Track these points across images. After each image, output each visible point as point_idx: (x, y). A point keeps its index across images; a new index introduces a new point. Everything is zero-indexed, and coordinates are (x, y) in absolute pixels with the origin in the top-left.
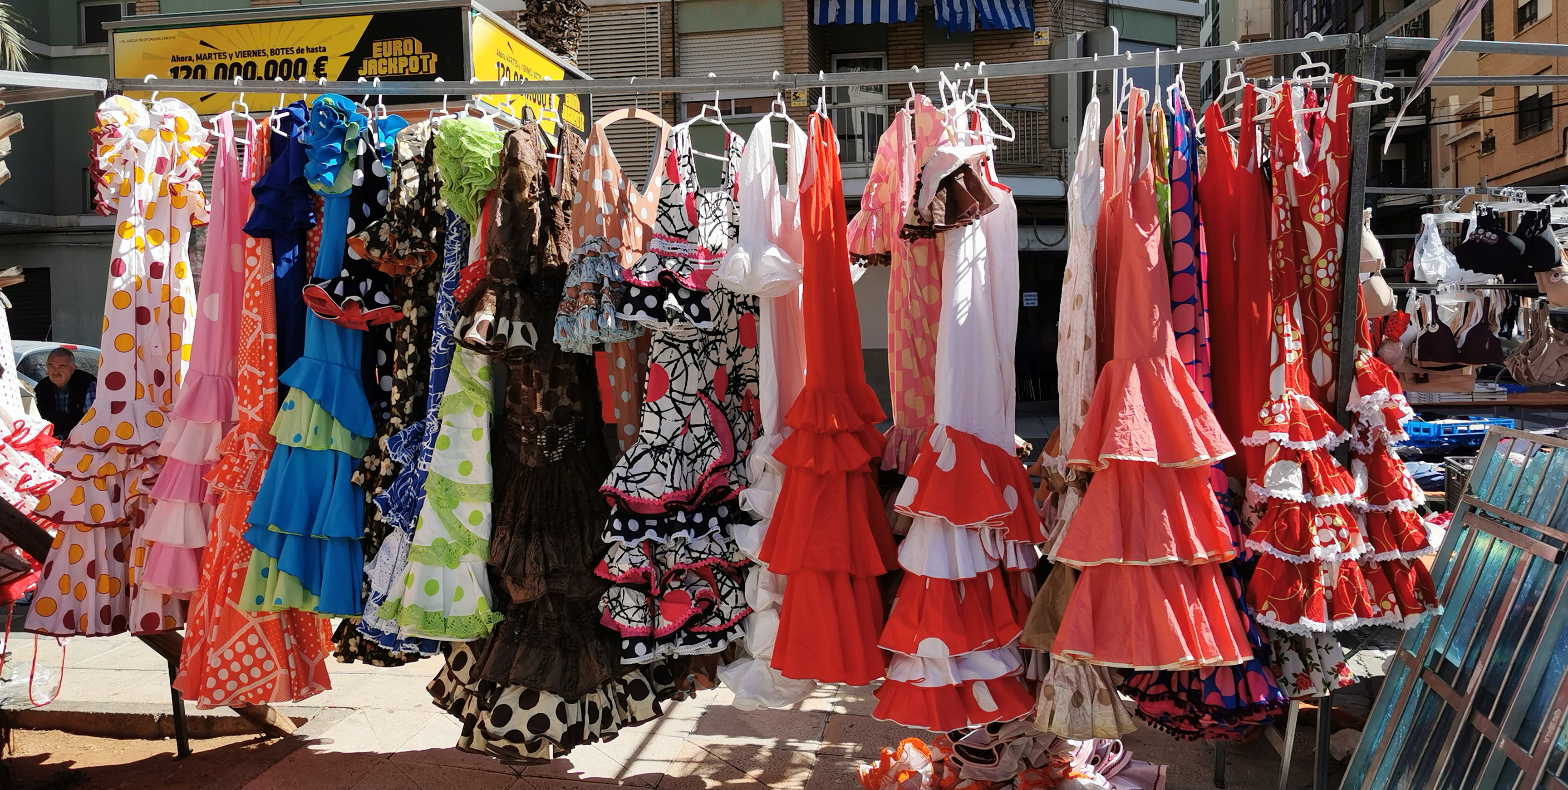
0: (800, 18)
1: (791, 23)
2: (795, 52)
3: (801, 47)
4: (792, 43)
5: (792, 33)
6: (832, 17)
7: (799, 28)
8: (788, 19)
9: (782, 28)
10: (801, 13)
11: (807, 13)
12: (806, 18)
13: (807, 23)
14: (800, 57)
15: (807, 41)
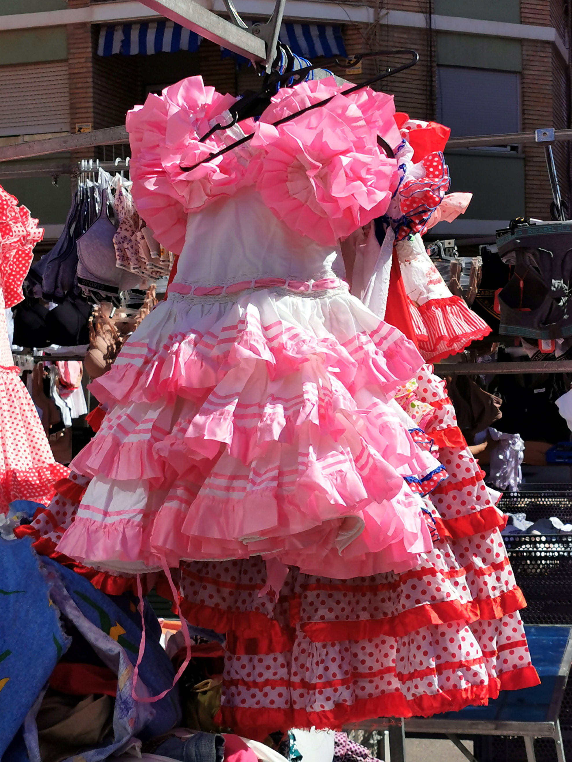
0: (84, 50)
1: (76, 56)
2: (80, 85)
3: (85, 80)
4: (76, 76)
5: (76, 66)
6: (116, 49)
7: (83, 60)
8: (72, 51)
9: (66, 60)
10: (86, 45)
11: (90, 45)
12: (90, 50)
13: (90, 55)
14: (84, 90)
15: (91, 75)
